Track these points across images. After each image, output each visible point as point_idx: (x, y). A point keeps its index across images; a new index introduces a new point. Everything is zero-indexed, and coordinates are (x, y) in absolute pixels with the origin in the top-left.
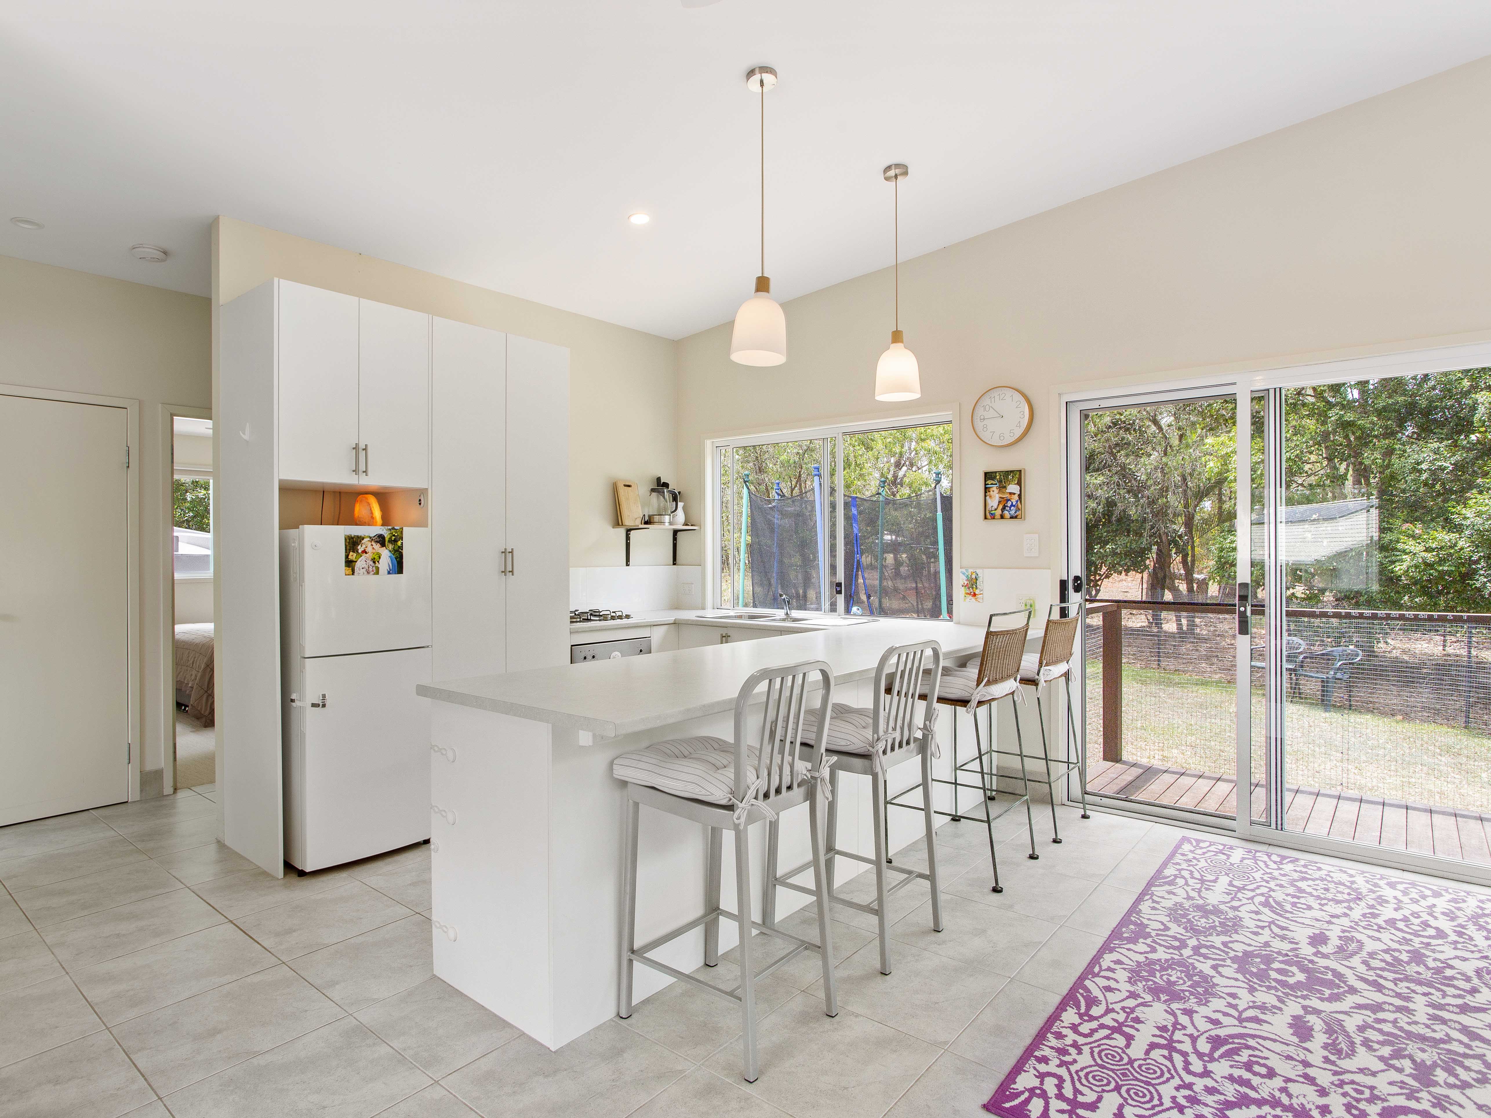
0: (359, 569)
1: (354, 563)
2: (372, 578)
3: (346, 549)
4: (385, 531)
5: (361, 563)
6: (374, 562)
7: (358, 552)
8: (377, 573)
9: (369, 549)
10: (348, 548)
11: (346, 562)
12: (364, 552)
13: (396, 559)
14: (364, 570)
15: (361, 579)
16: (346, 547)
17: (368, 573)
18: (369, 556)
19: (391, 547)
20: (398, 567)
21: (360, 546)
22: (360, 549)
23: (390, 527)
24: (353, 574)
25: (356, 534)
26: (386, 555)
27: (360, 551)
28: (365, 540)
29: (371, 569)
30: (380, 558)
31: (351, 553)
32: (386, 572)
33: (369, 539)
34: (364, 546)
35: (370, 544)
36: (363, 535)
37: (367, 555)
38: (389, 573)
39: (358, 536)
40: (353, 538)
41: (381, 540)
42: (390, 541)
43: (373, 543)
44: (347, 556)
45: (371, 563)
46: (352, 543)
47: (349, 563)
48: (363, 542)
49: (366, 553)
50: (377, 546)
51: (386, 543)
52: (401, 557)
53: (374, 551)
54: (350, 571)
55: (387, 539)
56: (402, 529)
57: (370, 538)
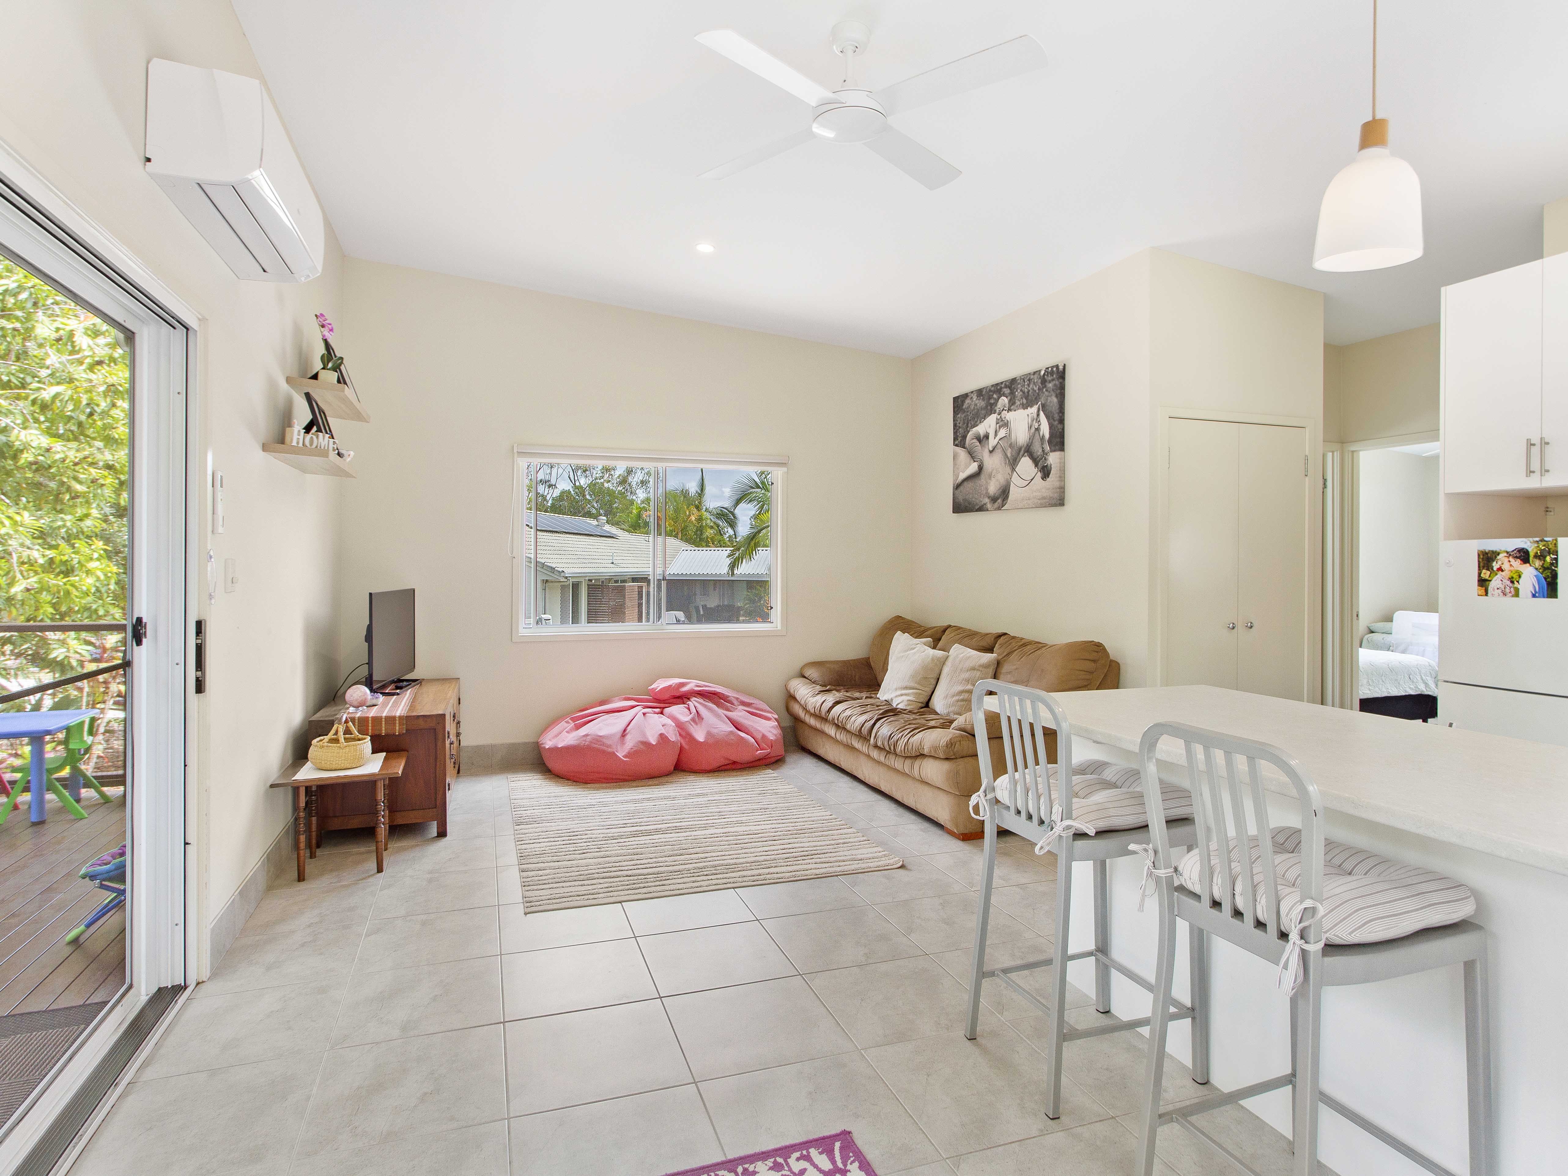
0: (1494, 590)
1: (1487, 583)
2: (1509, 600)
3: (1479, 567)
4: (1529, 543)
5: (1496, 583)
6: (1512, 582)
7: (1492, 569)
8: (1517, 594)
9: (1506, 566)
10: (1482, 564)
11: (1478, 581)
12: (1500, 569)
13: (1545, 579)
14: (1500, 591)
15: (1496, 601)
16: (1479, 564)
17: (1505, 594)
18: (1506, 574)
19: (1538, 563)
20: (1550, 587)
21: (1495, 563)
22: (1495, 566)
23: (1537, 539)
24: (1486, 594)
25: (1491, 549)
26: (1529, 575)
27: (1495, 569)
28: (1501, 556)
29: (1508, 590)
30: (1520, 577)
31: (1484, 571)
32: (1530, 595)
33: (1505, 554)
34: (1499, 563)
35: (1506, 560)
36: (1498, 550)
37: (1503, 573)
38: (1534, 596)
39: (1492, 551)
40: (1487, 554)
41: (1523, 556)
42: (1536, 556)
43: (1511, 559)
44: (1479, 574)
45: (1508, 583)
46: (1487, 559)
47: (1483, 583)
48: (1498, 557)
49: (1502, 571)
50: (1517, 564)
51: (1531, 559)
52: (1555, 576)
53: (1512, 568)
54: (1483, 591)
55: (1532, 554)
56: (1556, 540)
57: (1507, 552)
